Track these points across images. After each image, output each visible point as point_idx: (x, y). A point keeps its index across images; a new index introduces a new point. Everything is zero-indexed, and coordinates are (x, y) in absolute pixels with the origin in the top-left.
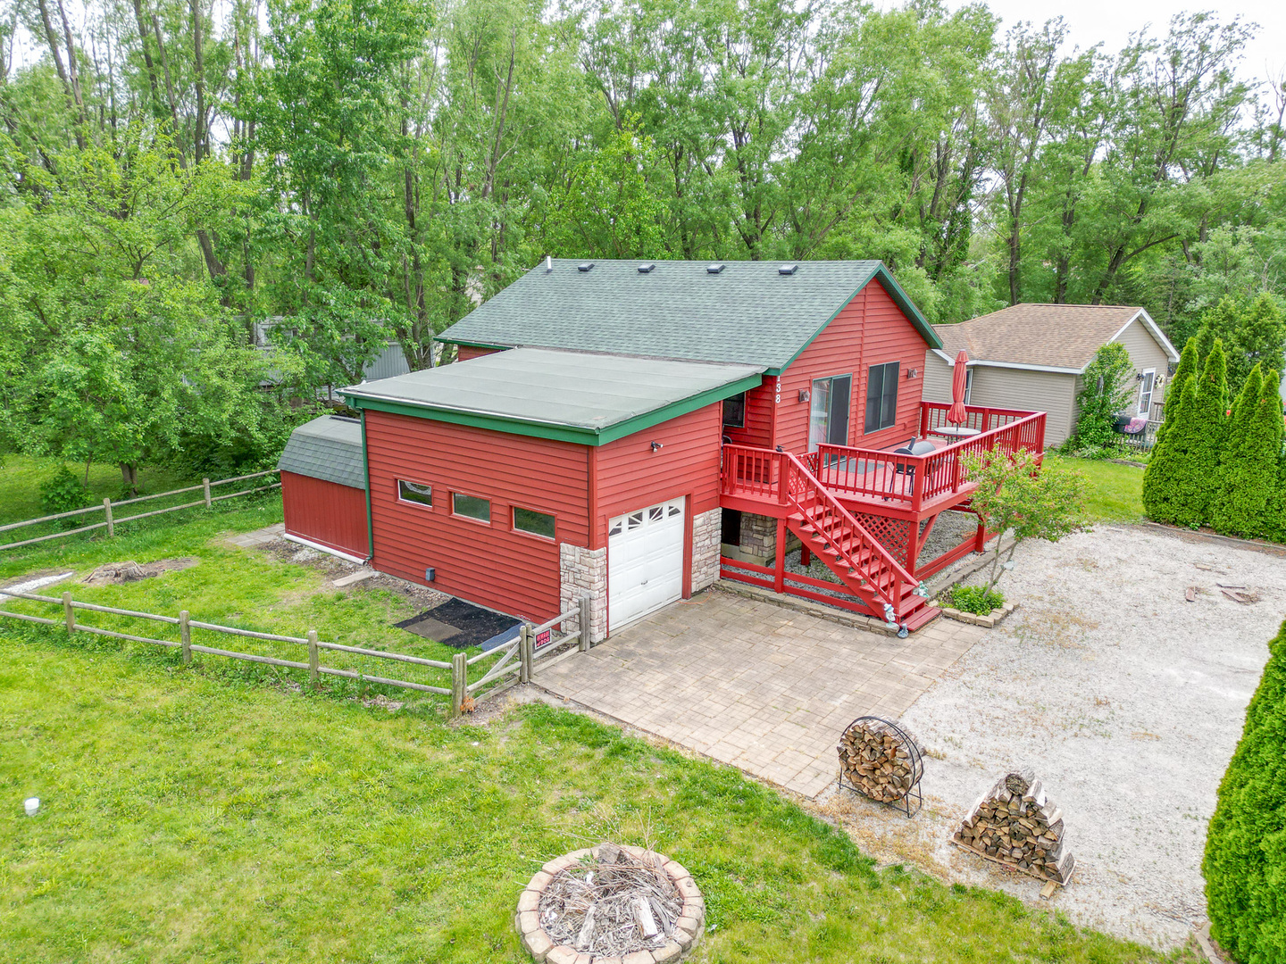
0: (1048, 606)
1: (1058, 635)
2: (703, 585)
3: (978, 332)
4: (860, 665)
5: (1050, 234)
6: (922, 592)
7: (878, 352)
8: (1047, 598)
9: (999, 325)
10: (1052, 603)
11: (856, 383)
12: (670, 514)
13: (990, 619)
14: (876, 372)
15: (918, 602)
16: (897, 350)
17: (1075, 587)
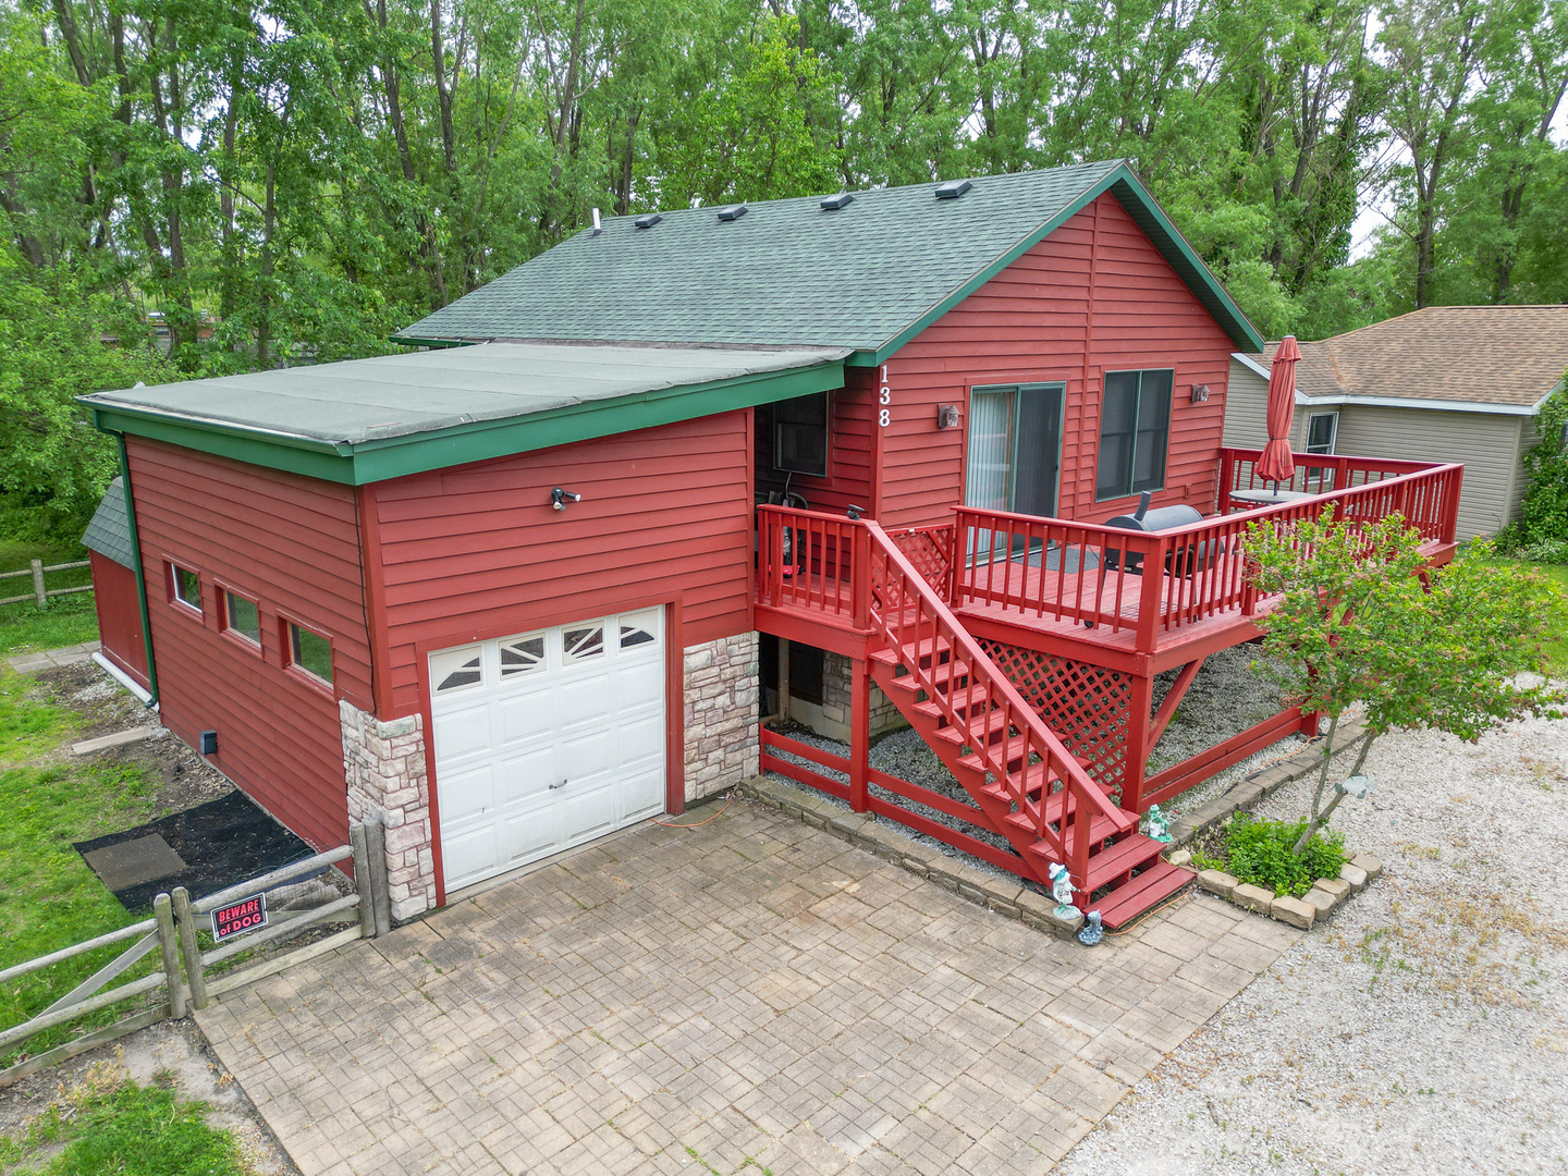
0: (1451, 875)
1: (1470, 961)
2: (712, 787)
3: (1352, 352)
4: (962, 1020)
5: (1484, 226)
6: (1156, 830)
7: (1124, 347)
8: (1448, 853)
9: (1388, 341)
10: (1461, 868)
11: (1075, 401)
12: (625, 643)
13: (1305, 908)
14: (1123, 384)
15: (1144, 853)
16: (1166, 346)
17: (1513, 826)
